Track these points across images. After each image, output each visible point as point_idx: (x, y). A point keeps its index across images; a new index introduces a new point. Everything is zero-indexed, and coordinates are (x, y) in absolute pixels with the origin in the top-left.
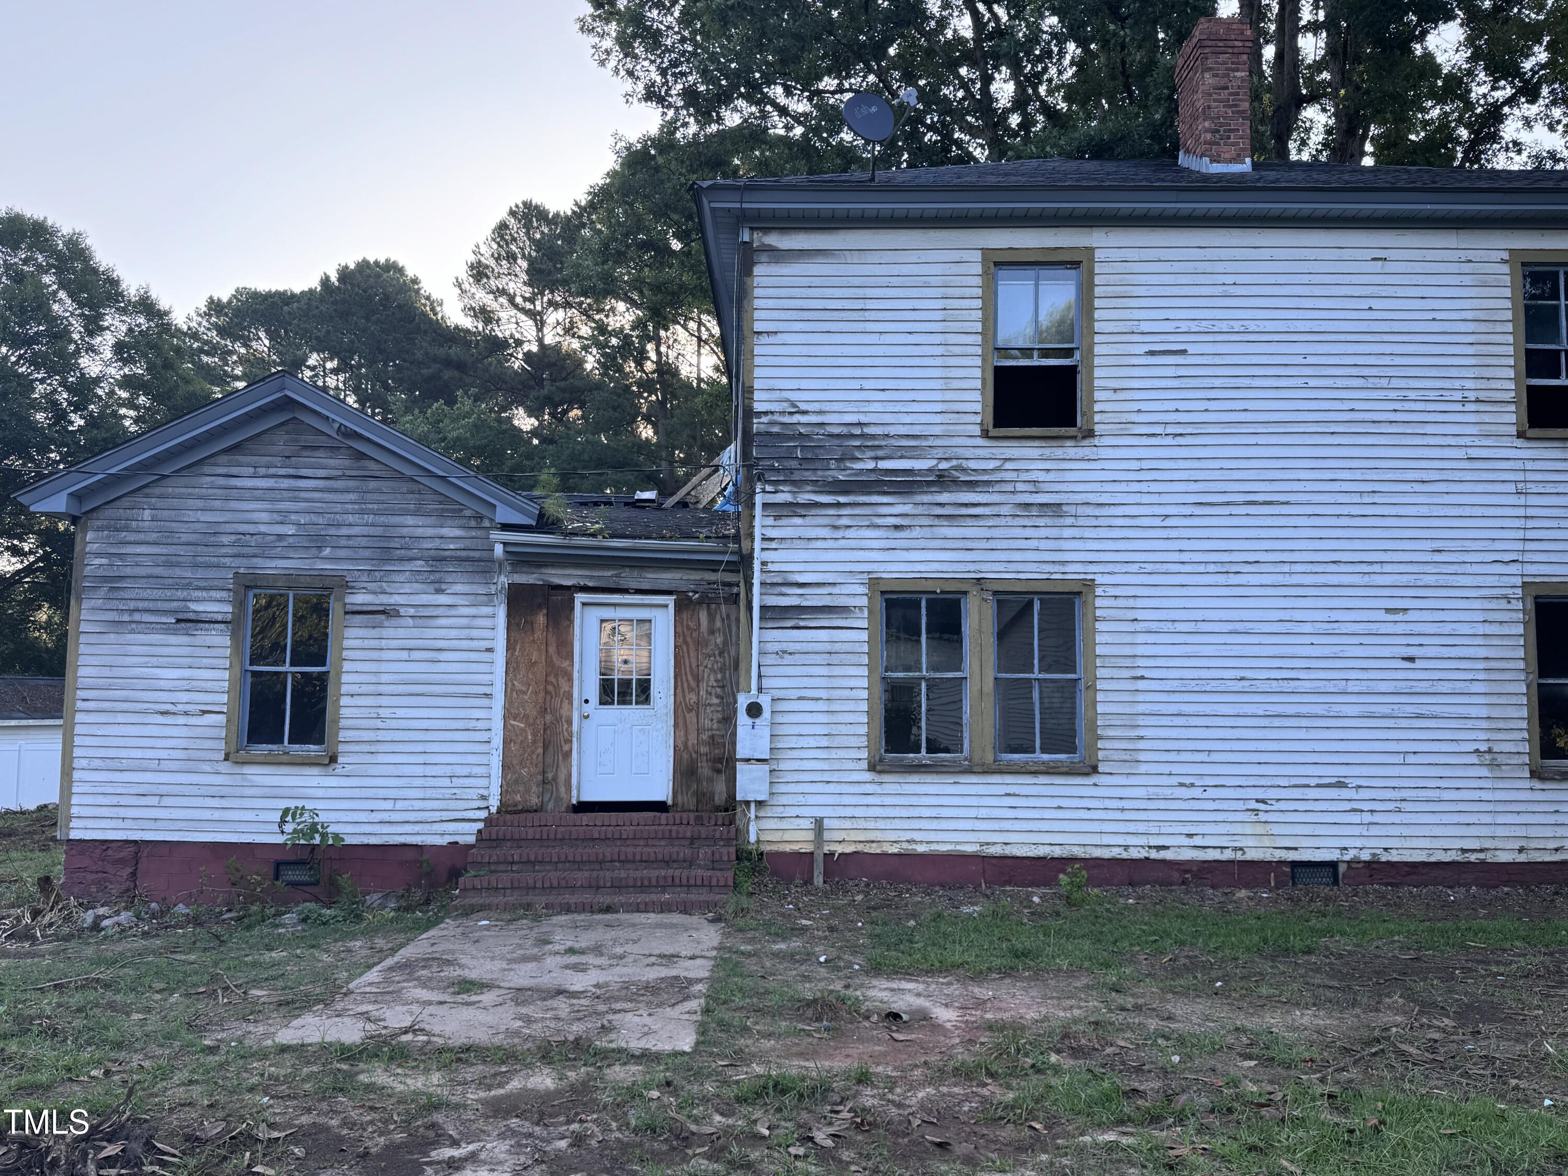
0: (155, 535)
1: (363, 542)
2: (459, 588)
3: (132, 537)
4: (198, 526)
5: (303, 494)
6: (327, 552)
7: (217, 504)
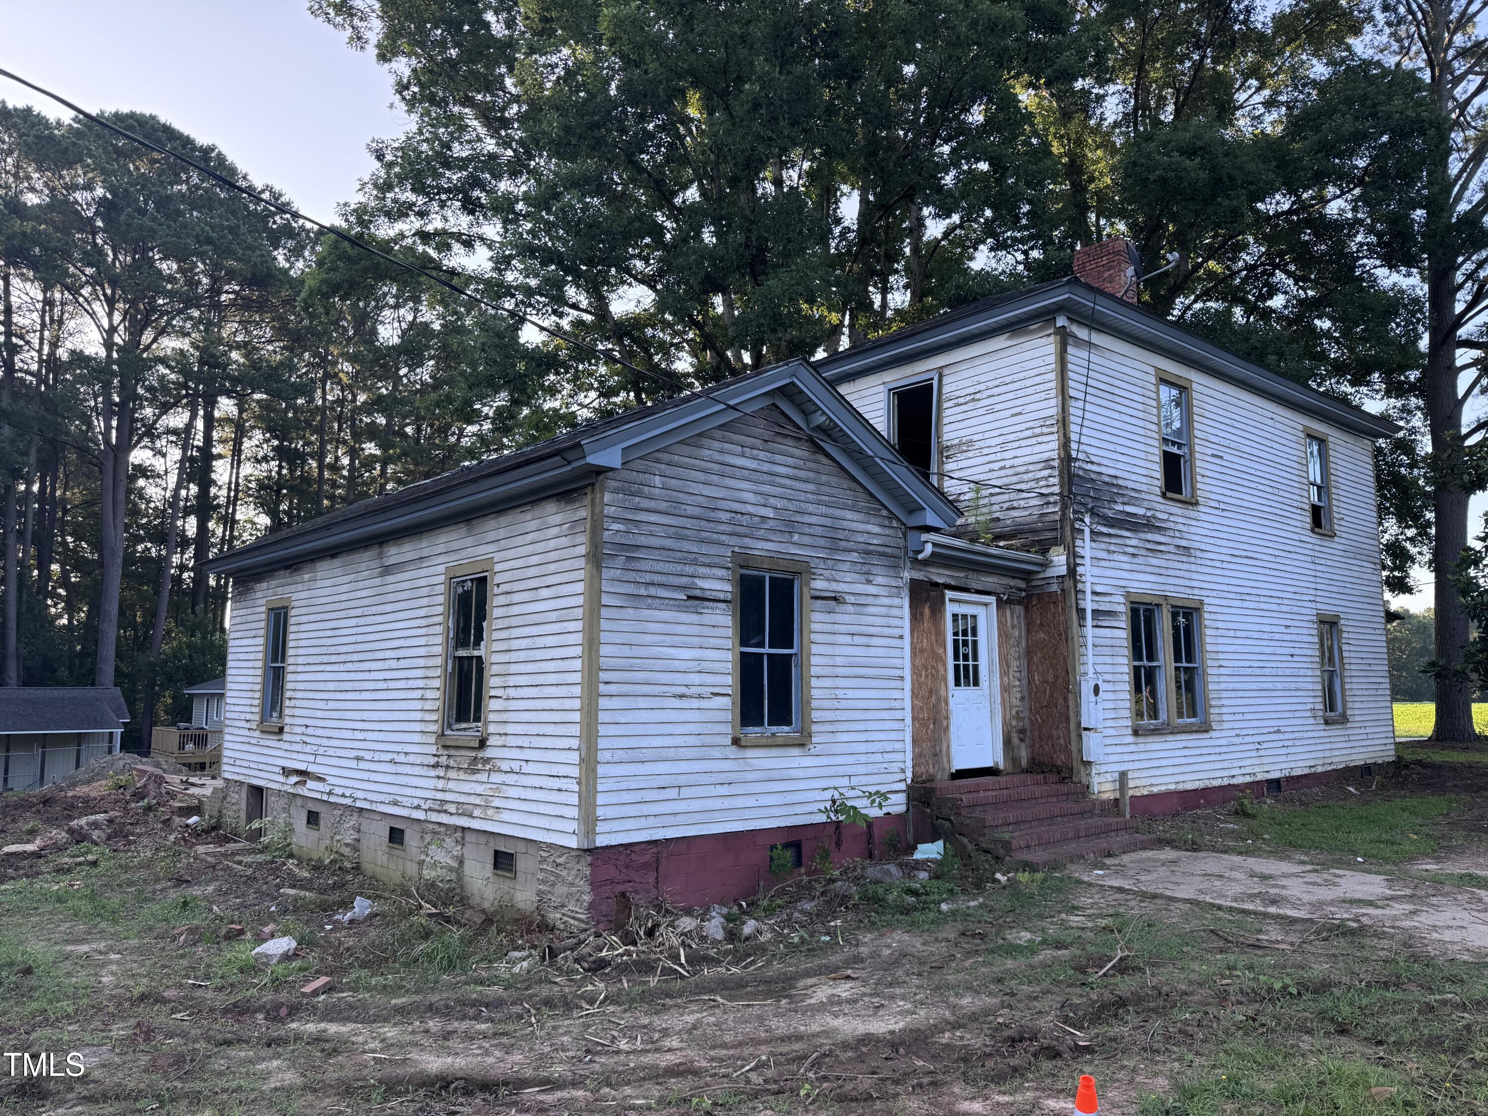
0: (665, 504)
1: (819, 531)
2: (879, 580)
3: (645, 503)
4: (700, 499)
5: (778, 480)
6: (796, 537)
7: (715, 478)
